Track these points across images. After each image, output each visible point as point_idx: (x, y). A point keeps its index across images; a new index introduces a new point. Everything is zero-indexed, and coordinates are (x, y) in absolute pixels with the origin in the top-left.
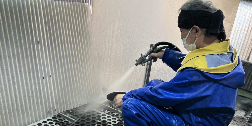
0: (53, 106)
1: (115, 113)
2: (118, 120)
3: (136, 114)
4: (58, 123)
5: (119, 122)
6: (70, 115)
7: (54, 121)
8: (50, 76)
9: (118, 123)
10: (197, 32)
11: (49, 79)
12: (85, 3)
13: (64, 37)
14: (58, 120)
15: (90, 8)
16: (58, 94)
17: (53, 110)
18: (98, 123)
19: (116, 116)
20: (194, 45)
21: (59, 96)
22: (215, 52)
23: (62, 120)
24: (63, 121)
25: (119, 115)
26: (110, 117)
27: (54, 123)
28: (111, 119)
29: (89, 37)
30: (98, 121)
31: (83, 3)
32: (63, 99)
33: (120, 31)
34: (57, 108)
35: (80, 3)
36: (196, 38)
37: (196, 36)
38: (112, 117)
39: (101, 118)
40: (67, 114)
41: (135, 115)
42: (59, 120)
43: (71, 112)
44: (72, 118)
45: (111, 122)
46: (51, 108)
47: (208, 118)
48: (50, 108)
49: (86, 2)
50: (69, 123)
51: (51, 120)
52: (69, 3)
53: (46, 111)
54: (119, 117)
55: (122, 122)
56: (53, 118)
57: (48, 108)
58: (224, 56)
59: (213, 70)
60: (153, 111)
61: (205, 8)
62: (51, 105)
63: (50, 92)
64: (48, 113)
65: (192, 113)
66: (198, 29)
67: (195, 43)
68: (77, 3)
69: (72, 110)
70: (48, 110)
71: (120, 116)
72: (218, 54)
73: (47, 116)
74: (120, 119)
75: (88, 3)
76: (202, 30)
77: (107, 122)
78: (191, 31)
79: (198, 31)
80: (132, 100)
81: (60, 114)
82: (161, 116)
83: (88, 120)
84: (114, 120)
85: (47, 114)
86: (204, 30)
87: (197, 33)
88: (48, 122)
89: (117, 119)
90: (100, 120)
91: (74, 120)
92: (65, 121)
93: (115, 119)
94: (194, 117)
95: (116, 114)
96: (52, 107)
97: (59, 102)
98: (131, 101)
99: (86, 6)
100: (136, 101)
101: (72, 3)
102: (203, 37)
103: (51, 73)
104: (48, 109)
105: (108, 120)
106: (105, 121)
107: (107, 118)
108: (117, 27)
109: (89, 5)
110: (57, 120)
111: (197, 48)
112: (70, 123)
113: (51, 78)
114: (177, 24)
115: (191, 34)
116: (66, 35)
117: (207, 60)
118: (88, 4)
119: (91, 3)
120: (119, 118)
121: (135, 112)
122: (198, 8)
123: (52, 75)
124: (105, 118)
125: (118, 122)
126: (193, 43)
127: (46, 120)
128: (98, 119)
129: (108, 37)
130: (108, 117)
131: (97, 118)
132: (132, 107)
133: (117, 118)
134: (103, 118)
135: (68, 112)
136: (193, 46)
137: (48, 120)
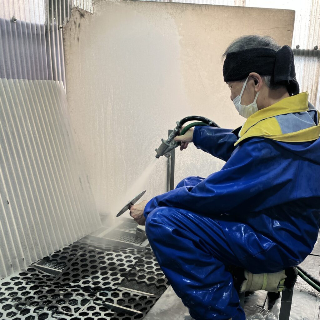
0: (19, 255)
1: (127, 249)
2: (135, 258)
3: (173, 231)
4: (32, 280)
5: (137, 260)
6: (50, 265)
7: (23, 279)
8: (8, 201)
9: (136, 263)
10: (256, 82)
11: (7, 208)
12: (54, 81)
13: (24, 135)
14: (32, 277)
15: (63, 89)
16: (25, 232)
17: (19, 260)
18: (102, 268)
19: (129, 252)
20: (254, 104)
21: (27, 235)
22: (290, 111)
23: (38, 275)
24: (41, 276)
25: (135, 250)
26: (121, 255)
27: (24, 282)
28: (123, 257)
29: (67, 132)
30: (102, 265)
31: (50, 81)
32: (34, 239)
33: (116, 118)
34: (27, 256)
35: (46, 81)
36: (256, 92)
37: (256, 90)
38: (124, 255)
39: (105, 260)
40: (46, 264)
41: (171, 233)
42: (31, 275)
43: (51, 259)
44: (55, 268)
45: (124, 262)
46: (15, 258)
47: (293, 218)
48: (13, 258)
49: (55, 79)
50: (50, 278)
51: (18, 278)
52: (27, 80)
53: (6, 265)
54: (135, 253)
55: (142, 260)
56: (20, 274)
57: (10, 258)
58: (303, 116)
59: (292, 137)
60: (200, 222)
61: (263, 45)
62: (15, 251)
63: (11, 231)
64: (11, 267)
65: (266, 214)
66: (258, 78)
67: (256, 102)
68: (41, 81)
69: (53, 256)
70: (10, 262)
71: (137, 251)
72: (294, 113)
73: (9, 273)
74: (139, 256)
75: (59, 80)
76: (264, 79)
77: (116, 265)
78: (247, 83)
79: (258, 80)
80: (162, 210)
81: (33, 265)
82: (215, 228)
83: (83, 266)
84: (128, 259)
85: (8, 269)
86: (267, 78)
87: (257, 85)
88: (13, 282)
89: (133, 257)
90: (104, 263)
91: (59, 271)
92: (43, 276)
93: (130, 257)
94: (269, 221)
95: (129, 250)
96: (16, 255)
97: (28, 244)
98: (161, 212)
99: (55, 85)
100: (169, 211)
101: (31, 81)
102: (266, 90)
103: (9, 196)
104: (9, 260)
105: (118, 260)
106: (114, 264)
107: (116, 258)
108: (111, 111)
109: (61, 84)
110: (29, 275)
111: (259, 109)
112: (54, 277)
113: (10, 205)
114: (223, 77)
115: (247, 88)
116: (28, 132)
117: (279, 123)
118: (59, 82)
119: (63, 80)
120: (135, 255)
121: (171, 228)
122: (254, 45)
123: (10, 200)
124: (112, 259)
125: (135, 261)
126: (253, 102)
127: (7, 279)
128: (100, 263)
129: (97, 130)
130: (117, 256)
131: (99, 261)
132: (164, 220)
133: (133, 254)
134: (108, 259)
135: (46, 260)
136: (254, 107)
137: (12, 279)
